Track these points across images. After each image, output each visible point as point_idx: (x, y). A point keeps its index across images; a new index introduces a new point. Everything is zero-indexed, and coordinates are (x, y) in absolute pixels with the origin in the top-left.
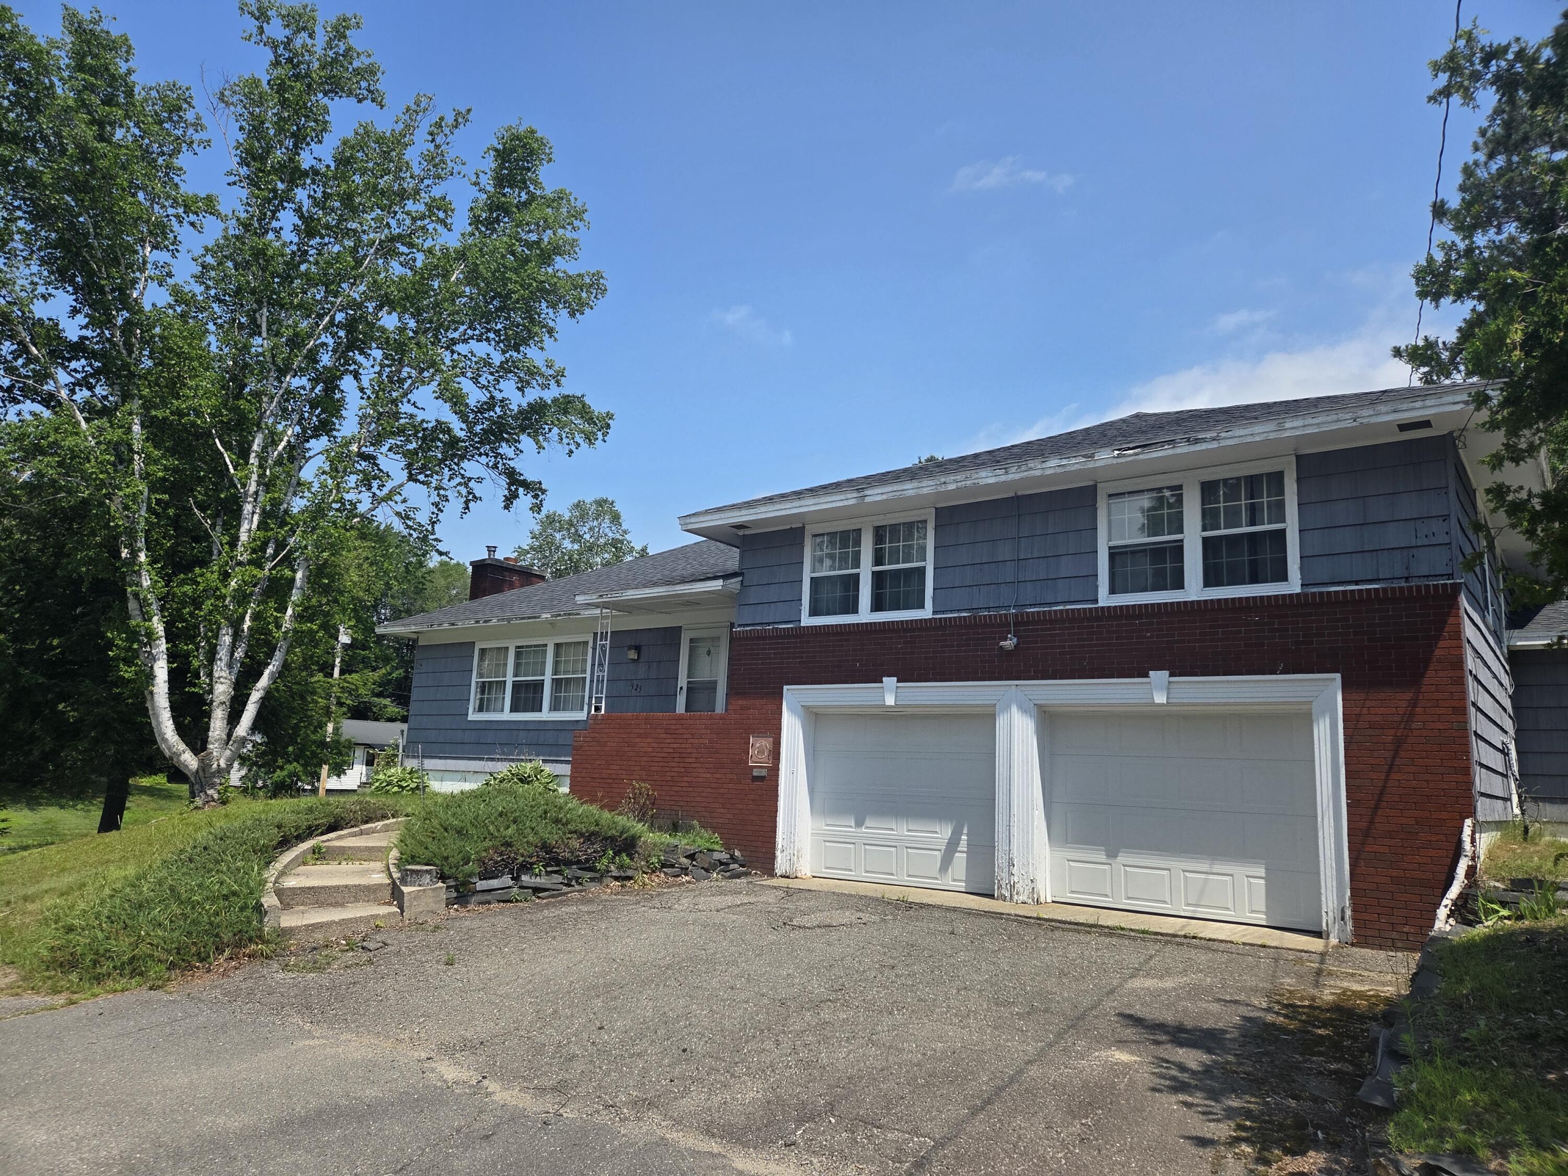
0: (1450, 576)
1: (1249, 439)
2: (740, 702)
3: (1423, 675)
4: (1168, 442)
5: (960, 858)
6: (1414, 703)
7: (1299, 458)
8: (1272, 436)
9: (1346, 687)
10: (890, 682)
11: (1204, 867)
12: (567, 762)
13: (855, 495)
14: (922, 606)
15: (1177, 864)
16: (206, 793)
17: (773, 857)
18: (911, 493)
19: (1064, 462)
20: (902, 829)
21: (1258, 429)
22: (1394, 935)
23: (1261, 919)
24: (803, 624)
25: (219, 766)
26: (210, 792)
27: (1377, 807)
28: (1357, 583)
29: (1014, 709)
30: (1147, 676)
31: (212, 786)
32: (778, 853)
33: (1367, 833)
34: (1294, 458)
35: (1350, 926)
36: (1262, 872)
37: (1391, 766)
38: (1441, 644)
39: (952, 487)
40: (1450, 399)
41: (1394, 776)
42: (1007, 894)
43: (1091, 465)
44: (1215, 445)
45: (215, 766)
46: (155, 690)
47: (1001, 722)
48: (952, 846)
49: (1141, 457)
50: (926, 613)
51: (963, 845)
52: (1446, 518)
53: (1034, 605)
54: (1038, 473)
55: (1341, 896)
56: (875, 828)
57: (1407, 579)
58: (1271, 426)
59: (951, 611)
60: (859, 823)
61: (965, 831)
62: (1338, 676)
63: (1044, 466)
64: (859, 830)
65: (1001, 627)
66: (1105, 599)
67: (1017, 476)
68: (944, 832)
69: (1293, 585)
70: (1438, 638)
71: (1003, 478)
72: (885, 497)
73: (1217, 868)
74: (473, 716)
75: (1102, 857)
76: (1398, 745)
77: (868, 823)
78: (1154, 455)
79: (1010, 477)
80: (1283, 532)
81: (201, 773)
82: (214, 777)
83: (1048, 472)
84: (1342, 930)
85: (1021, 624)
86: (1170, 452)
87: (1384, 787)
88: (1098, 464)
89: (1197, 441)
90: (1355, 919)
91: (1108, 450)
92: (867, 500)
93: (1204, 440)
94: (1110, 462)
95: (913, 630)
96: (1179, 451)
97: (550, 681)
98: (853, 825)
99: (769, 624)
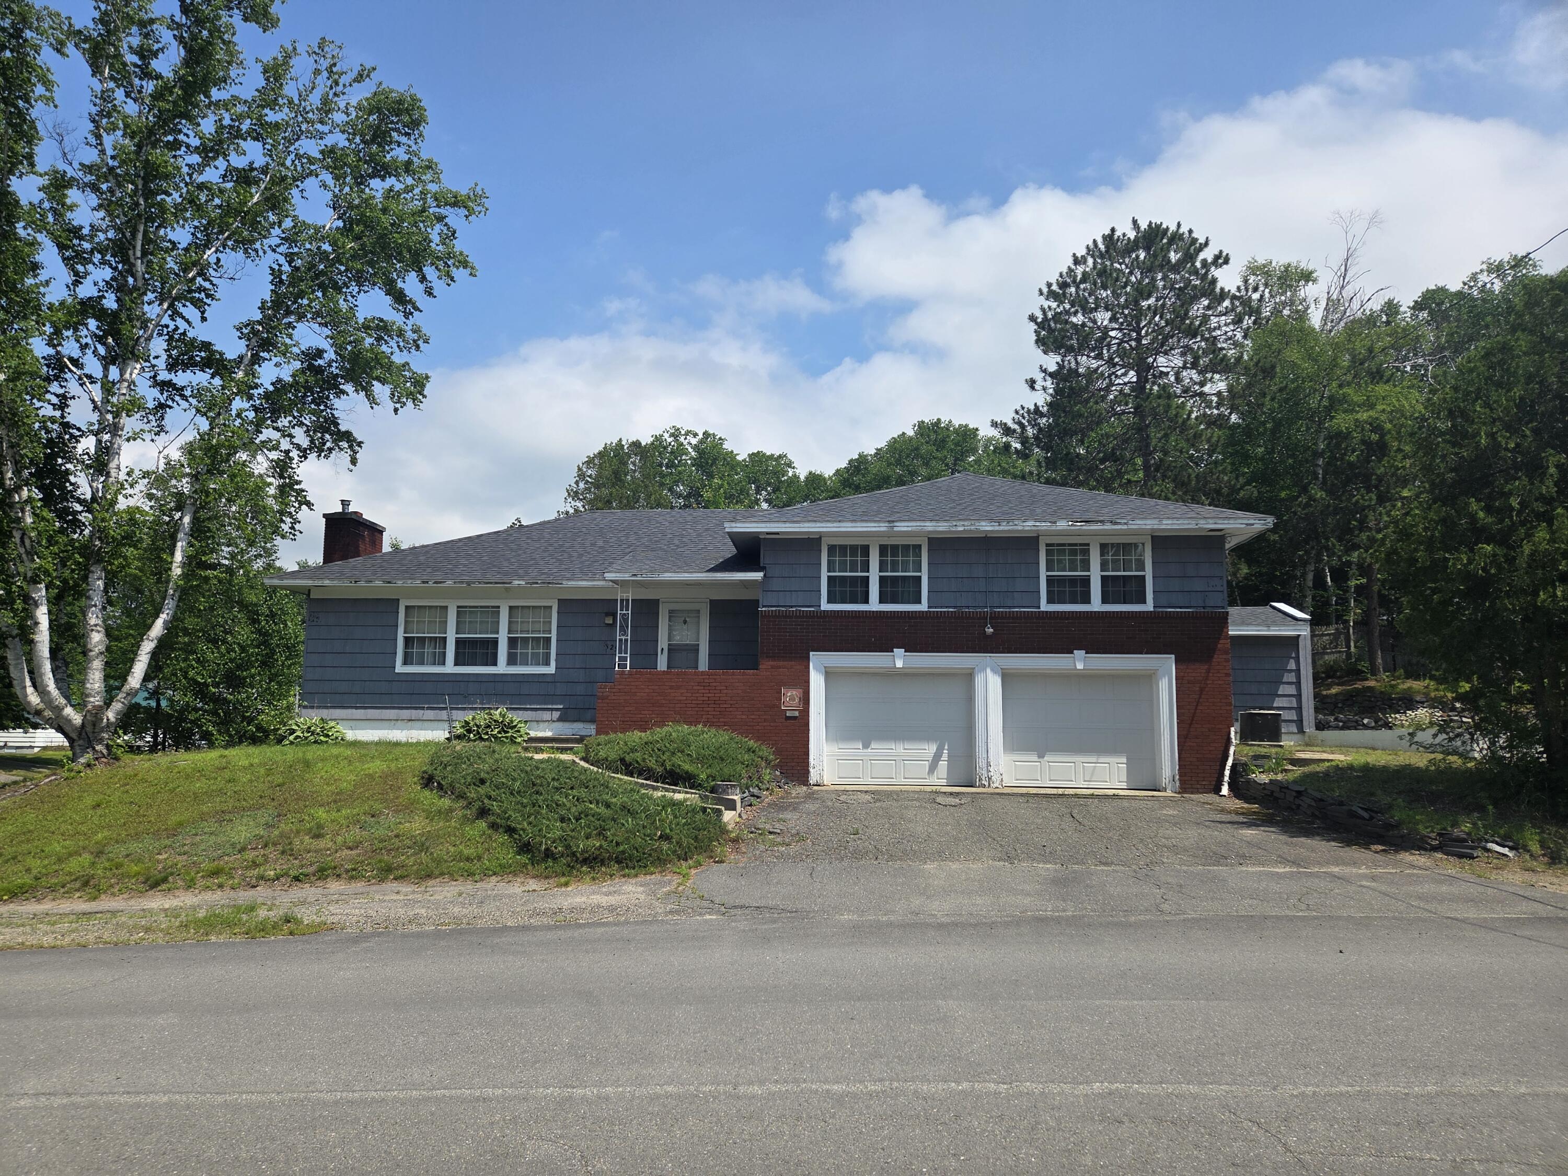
0: (1223, 608)
1: (1144, 527)
2: (771, 663)
3: (1212, 657)
4: (1101, 522)
5: (943, 764)
6: (1208, 671)
7: (1152, 537)
8: (1155, 527)
9: (1177, 662)
10: (899, 652)
11: (1094, 759)
12: (557, 710)
13: (886, 525)
14: (919, 601)
15: (1079, 759)
16: (94, 749)
17: (808, 772)
18: (930, 529)
19: (1038, 524)
20: (899, 749)
21: (1149, 522)
22: (1199, 786)
23: (1124, 785)
24: (822, 608)
25: (108, 720)
26: (98, 748)
27: (1191, 724)
28: (1181, 608)
29: (988, 670)
30: (1072, 653)
31: (100, 741)
32: (811, 770)
33: (1186, 737)
34: (1150, 537)
35: (1178, 784)
36: (1124, 760)
37: (1198, 702)
38: (1221, 641)
39: (961, 529)
40: (1240, 521)
41: (1199, 708)
42: (987, 784)
43: (1054, 528)
44: (1125, 527)
45: (105, 720)
46: (37, 638)
47: (979, 680)
48: (937, 757)
49: (1084, 528)
50: (923, 607)
51: (945, 756)
52: (1221, 578)
53: (1000, 607)
54: (1020, 528)
55: (1173, 769)
56: (877, 747)
57: (1204, 607)
58: (1156, 522)
59: (941, 607)
60: (866, 746)
61: (946, 747)
62: (1173, 656)
63: (1025, 524)
64: (865, 751)
65: (982, 619)
66: (1044, 606)
67: (1006, 528)
68: (930, 749)
69: (1149, 606)
70: (1219, 639)
71: (997, 528)
72: (910, 529)
73: (1101, 760)
74: (400, 668)
75: (1036, 759)
76: (1202, 690)
77: (873, 745)
78: (1092, 528)
79: (1001, 528)
80: (1144, 577)
81: (89, 729)
82: (103, 731)
83: (1027, 528)
84: (1173, 786)
85: (995, 619)
86: (1101, 527)
87: (1195, 713)
88: (1058, 528)
89: (1116, 523)
90: (1180, 780)
91: (1065, 521)
92: (895, 529)
93: (1120, 523)
94: (1066, 528)
95: (916, 618)
96: (1105, 527)
97: (506, 639)
98: (861, 747)
99: (792, 607)
